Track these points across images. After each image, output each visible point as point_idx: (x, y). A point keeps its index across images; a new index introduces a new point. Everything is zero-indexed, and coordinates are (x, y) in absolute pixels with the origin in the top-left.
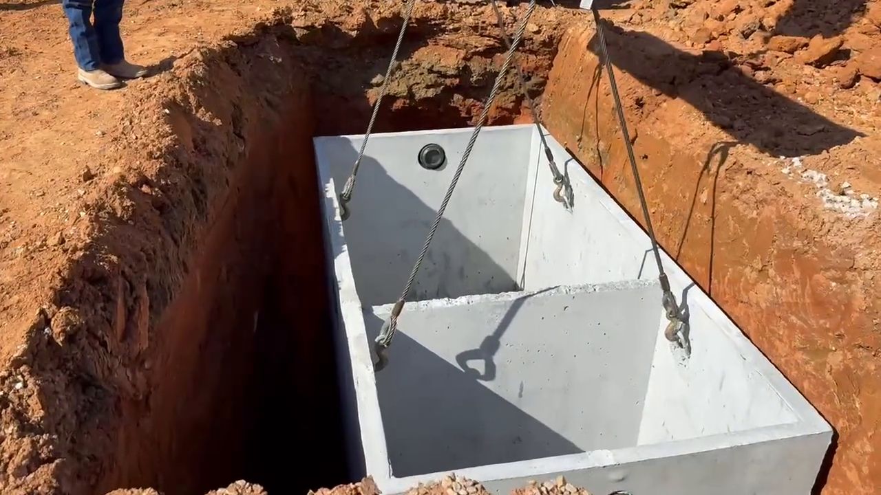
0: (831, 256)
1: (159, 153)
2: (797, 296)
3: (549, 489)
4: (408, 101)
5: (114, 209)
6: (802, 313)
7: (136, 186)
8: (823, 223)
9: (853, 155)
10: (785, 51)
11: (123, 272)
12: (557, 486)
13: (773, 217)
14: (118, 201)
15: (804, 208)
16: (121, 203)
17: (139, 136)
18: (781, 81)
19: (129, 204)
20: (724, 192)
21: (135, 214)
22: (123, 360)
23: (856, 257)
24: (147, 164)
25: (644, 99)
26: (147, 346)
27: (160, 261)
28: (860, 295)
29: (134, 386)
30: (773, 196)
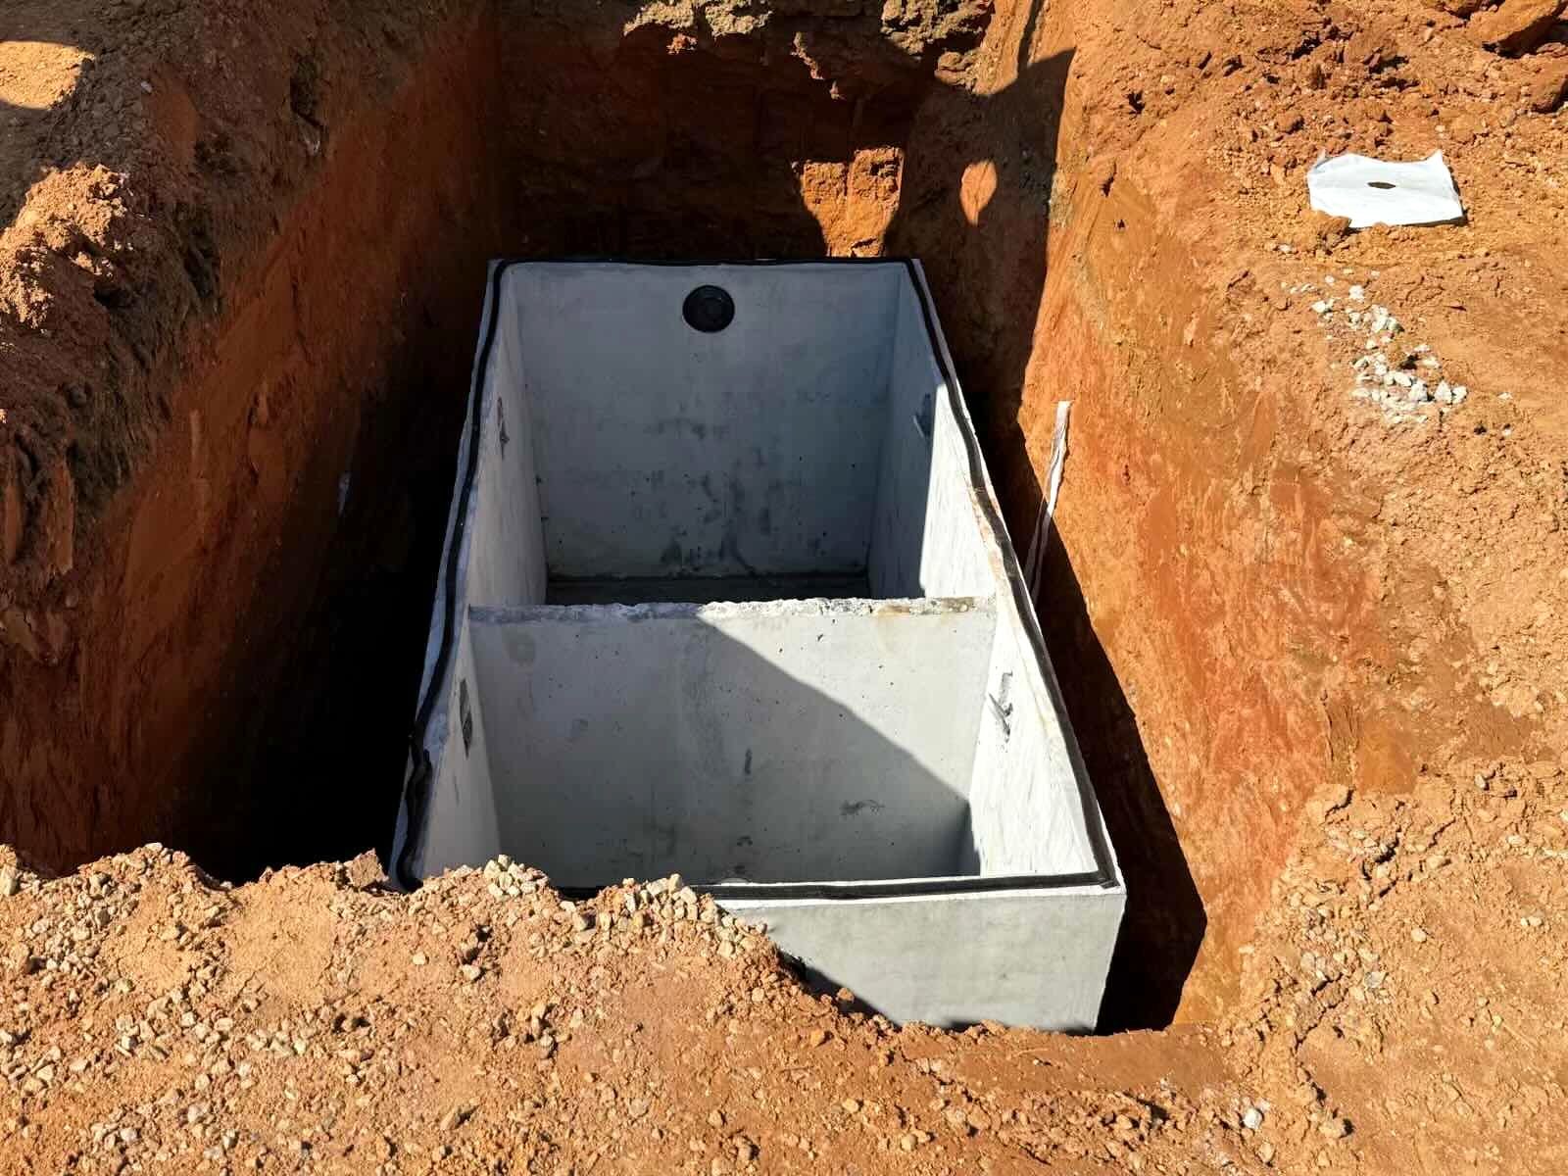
0: (1350, 489)
1: (112, 187)
2: (1295, 553)
3: (653, 894)
4: (693, 41)
5: (13, 307)
6: (1299, 584)
7: (64, 254)
8: (1347, 425)
9: (1475, 278)
10: (1452, 13)
11: (18, 438)
12: (667, 892)
13: (1279, 396)
14: (20, 291)
15: (1326, 390)
16: (27, 296)
17: (85, 140)
18: (1416, 84)
19: (41, 298)
20: (1221, 328)
21: (54, 316)
22: (18, 597)
23: (1386, 497)
24: (86, 210)
25: (1144, 96)
26: (70, 566)
27: (100, 408)
28: (1377, 571)
29: (41, 639)
30: (1286, 356)
